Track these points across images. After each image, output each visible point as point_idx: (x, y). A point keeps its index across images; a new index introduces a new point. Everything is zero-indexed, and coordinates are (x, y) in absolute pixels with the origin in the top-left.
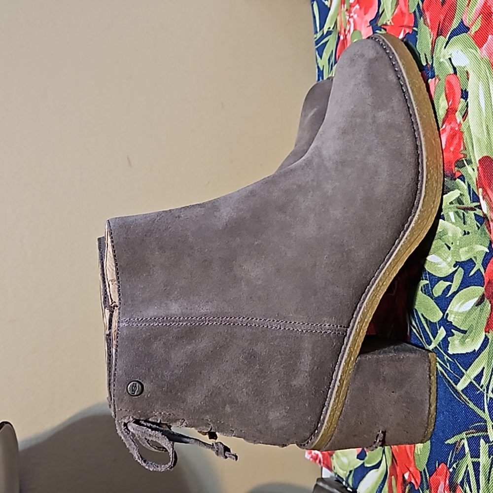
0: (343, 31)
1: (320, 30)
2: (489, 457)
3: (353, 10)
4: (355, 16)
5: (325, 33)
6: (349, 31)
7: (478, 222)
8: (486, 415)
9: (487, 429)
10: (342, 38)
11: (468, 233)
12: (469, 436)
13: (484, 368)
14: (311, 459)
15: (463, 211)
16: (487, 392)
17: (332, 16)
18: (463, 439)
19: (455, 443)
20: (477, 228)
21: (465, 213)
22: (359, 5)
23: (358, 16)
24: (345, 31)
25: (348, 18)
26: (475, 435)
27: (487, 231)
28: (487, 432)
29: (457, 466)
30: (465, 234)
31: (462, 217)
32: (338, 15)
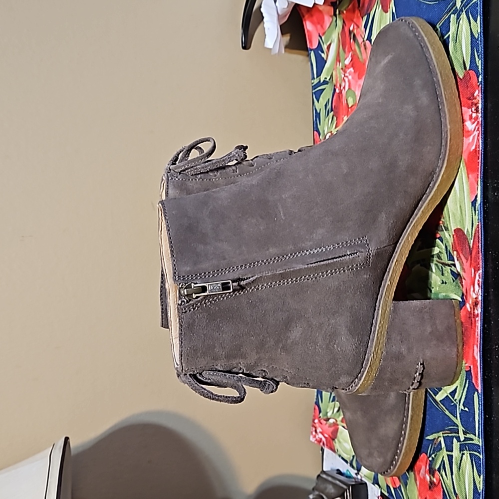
0: (338, 85)
1: (317, 77)
2: (460, 452)
3: (348, 71)
4: (350, 77)
5: (322, 81)
6: (344, 88)
7: (454, 276)
8: (458, 421)
9: (458, 431)
10: (337, 91)
11: (446, 283)
12: (445, 435)
13: (457, 387)
14: (316, 442)
15: (441, 265)
16: (459, 405)
17: (329, 69)
18: (441, 437)
19: (434, 439)
20: (452, 281)
21: (443, 267)
22: (353, 69)
23: (353, 78)
24: (340, 86)
25: (343, 76)
26: (450, 435)
27: (460, 285)
28: (458, 433)
29: (435, 456)
30: (443, 283)
31: (441, 270)
32: (334, 69)
